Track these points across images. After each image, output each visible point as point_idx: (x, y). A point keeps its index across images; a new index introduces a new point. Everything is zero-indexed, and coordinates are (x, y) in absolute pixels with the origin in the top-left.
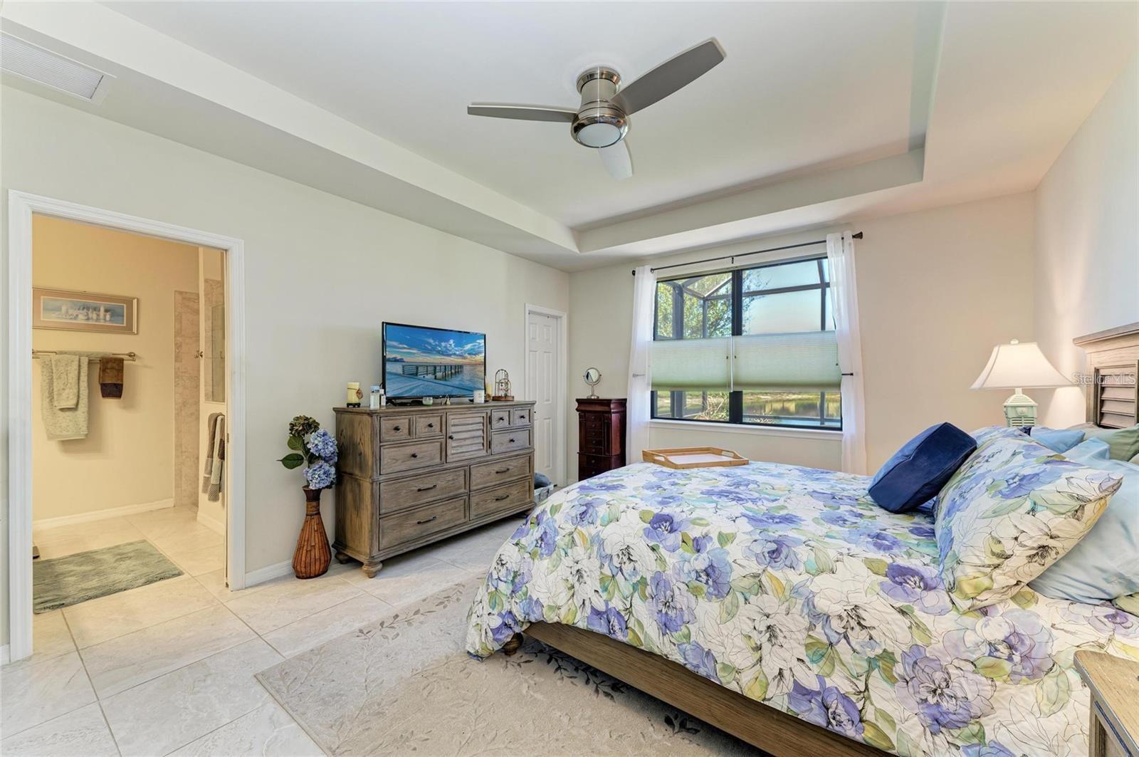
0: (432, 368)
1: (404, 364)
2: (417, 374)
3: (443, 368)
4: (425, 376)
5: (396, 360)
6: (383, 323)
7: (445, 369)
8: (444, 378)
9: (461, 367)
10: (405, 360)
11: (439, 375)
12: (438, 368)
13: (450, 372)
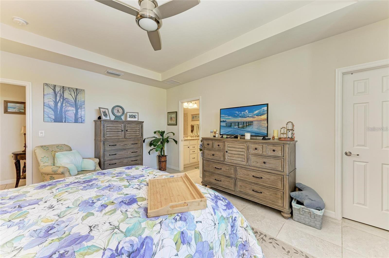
0: (237, 124)
1: (226, 122)
2: (231, 126)
3: (242, 123)
4: (234, 126)
5: (224, 121)
6: (221, 109)
7: (243, 124)
8: (243, 127)
9: (252, 122)
10: (227, 121)
11: (240, 126)
12: (240, 123)
13: (246, 125)
